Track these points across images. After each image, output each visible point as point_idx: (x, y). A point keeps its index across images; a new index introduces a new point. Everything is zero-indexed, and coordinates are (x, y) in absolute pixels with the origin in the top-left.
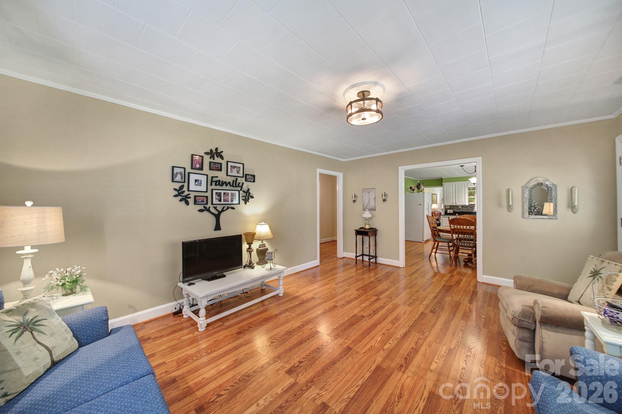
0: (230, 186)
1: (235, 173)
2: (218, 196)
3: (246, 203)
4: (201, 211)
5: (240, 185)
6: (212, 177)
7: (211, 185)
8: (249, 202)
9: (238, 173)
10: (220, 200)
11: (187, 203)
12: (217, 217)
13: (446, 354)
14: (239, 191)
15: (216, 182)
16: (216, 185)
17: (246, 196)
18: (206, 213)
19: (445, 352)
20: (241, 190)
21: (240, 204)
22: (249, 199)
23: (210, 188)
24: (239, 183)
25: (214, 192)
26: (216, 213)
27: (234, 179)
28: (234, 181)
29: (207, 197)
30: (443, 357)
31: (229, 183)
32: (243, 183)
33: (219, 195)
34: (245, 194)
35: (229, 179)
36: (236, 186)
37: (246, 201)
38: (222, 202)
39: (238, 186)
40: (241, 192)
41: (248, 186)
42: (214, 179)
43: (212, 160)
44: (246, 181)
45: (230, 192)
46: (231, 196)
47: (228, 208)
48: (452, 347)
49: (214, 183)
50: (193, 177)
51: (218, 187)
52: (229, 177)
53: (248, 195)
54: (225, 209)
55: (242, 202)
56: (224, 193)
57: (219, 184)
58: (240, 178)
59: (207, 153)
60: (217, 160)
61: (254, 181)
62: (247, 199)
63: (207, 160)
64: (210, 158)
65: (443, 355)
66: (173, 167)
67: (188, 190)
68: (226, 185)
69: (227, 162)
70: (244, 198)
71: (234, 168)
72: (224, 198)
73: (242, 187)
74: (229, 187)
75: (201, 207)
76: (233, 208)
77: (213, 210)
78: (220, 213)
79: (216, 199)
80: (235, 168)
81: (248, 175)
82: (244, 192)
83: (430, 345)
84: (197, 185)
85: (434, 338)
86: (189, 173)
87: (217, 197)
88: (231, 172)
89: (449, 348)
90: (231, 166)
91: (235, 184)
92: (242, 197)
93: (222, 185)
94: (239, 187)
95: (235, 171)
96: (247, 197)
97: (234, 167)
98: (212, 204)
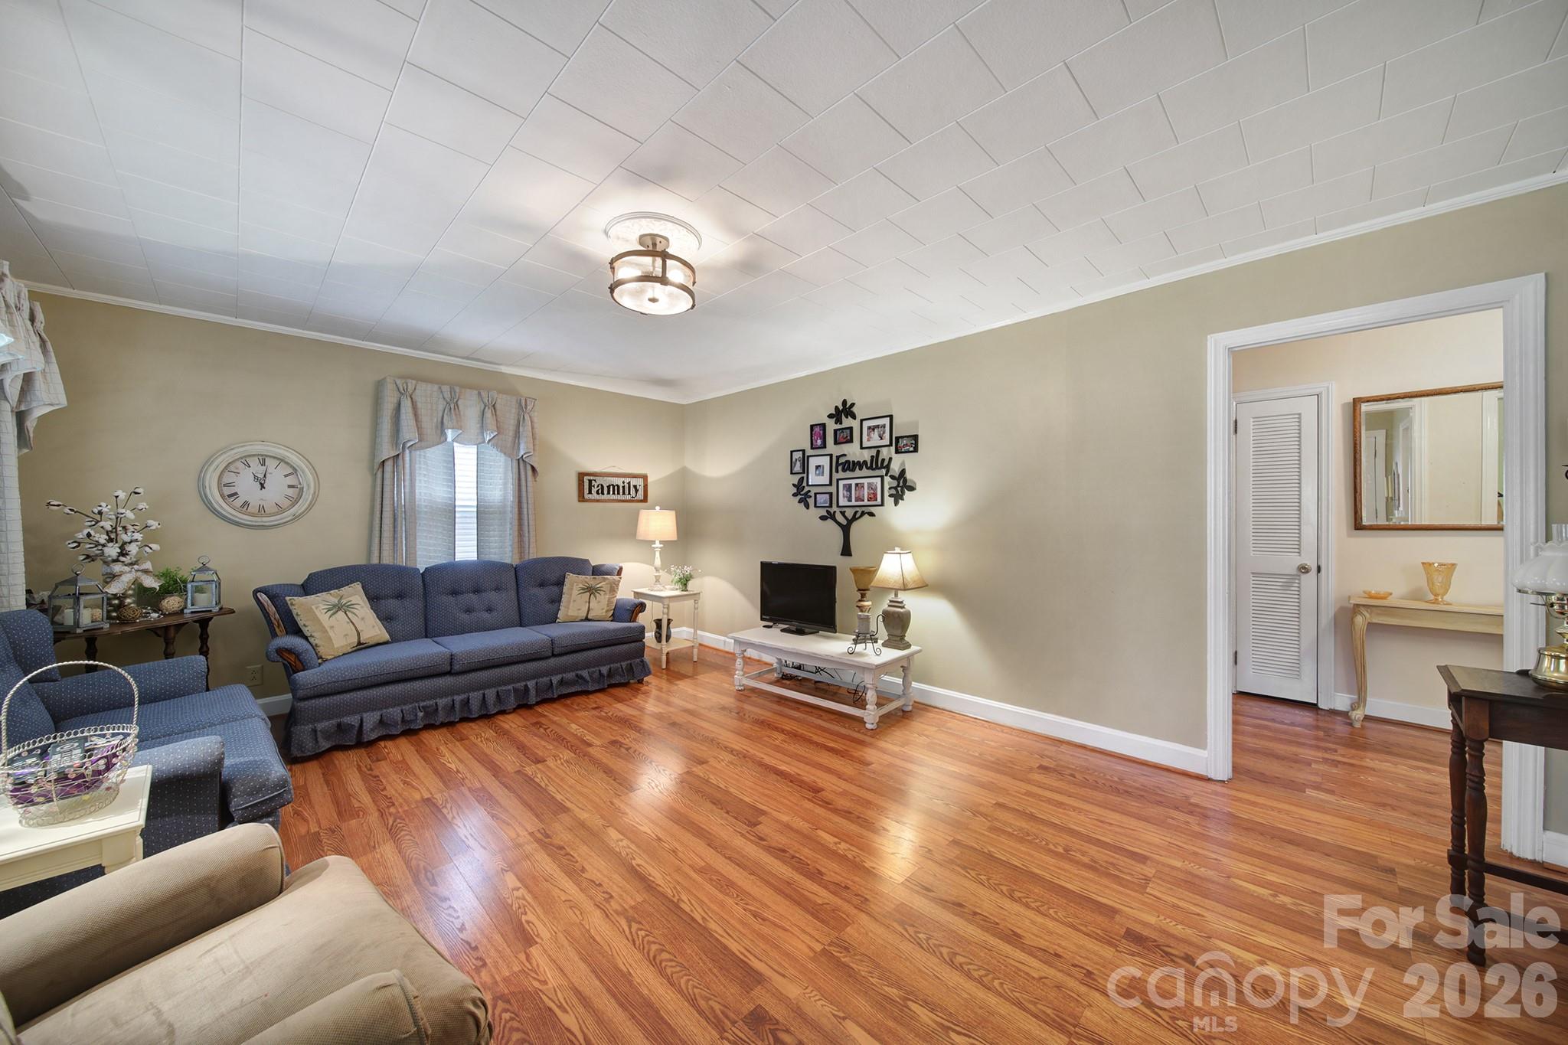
0: (867, 468)
1: (875, 440)
2: (847, 491)
3: (896, 503)
4: (823, 518)
5: (885, 464)
6: (838, 458)
7: (837, 471)
8: (903, 499)
9: (881, 439)
10: (850, 500)
11: (807, 506)
12: (846, 530)
13: (524, 922)
14: (882, 477)
15: (844, 464)
16: (844, 470)
17: (898, 486)
18: (830, 522)
19: (531, 924)
20: (886, 475)
21: (885, 504)
22: (903, 493)
23: (836, 476)
24: (883, 460)
25: (841, 483)
26: (844, 522)
27: (873, 452)
28: (872, 457)
29: (831, 494)
30: (522, 910)
31: (865, 462)
32: (890, 459)
33: (848, 488)
34: (895, 483)
35: (866, 456)
36: (877, 468)
37: (898, 497)
38: (854, 503)
39: (882, 467)
40: (887, 479)
41: (903, 463)
42: (842, 460)
43: (838, 426)
44: (897, 452)
45: (865, 481)
46: (868, 489)
47: (863, 513)
48: (534, 951)
49: (840, 468)
50: (813, 462)
51: (849, 474)
52: (865, 452)
53: (901, 484)
54: (858, 515)
55: (889, 501)
56: (857, 485)
57: (849, 469)
58: (886, 448)
59: (830, 416)
60: (847, 422)
61: (916, 450)
62: (900, 493)
63: (831, 426)
64: (836, 423)
65: (526, 914)
66: (792, 452)
67: (808, 485)
68: (861, 469)
69: (862, 421)
70: (893, 492)
71: (874, 430)
72: (856, 494)
73: (888, 467)
74: (865, 472)
75: (823, 512)
76: (871, 514)
77: (839, 518)
78: (850, 522)
79: (844, 497)
80: (876, 430)
81: (902, 437)
82: (892, 477)
83: (573, 905)
84: (819, 475)
85: (592, 931)
86: (808, 457)
87: (845, 493)
88: (868, 440)
89: (537, 943)
90: (869, 428)
91: (877, 464)
92: (890, 488)
93: (853, 470)
94: (884, 468)
95: (875, 435)
96: (899, 489)
97: (872, 429)
98: (838, 506)
